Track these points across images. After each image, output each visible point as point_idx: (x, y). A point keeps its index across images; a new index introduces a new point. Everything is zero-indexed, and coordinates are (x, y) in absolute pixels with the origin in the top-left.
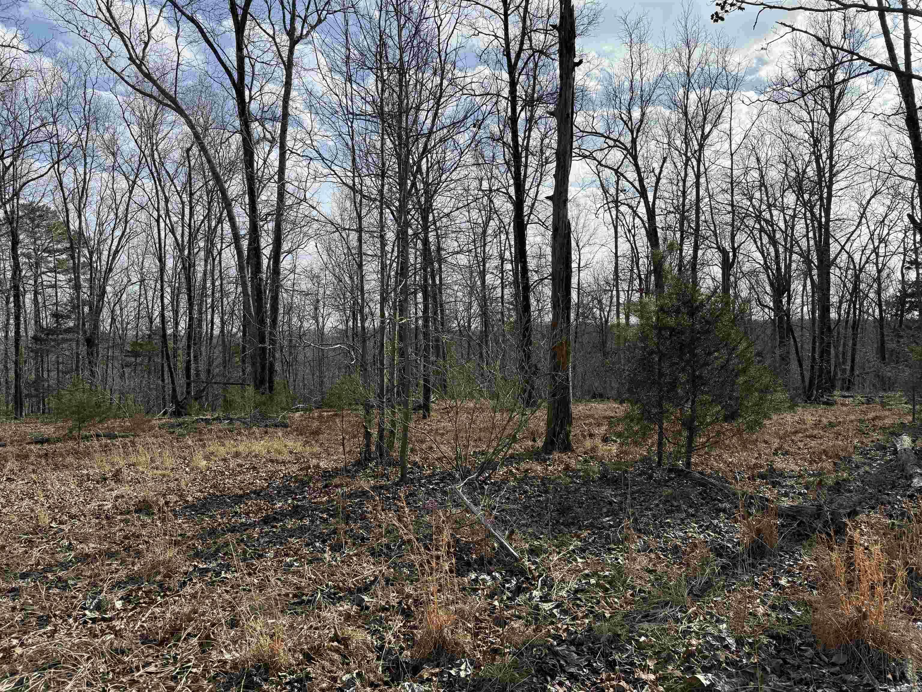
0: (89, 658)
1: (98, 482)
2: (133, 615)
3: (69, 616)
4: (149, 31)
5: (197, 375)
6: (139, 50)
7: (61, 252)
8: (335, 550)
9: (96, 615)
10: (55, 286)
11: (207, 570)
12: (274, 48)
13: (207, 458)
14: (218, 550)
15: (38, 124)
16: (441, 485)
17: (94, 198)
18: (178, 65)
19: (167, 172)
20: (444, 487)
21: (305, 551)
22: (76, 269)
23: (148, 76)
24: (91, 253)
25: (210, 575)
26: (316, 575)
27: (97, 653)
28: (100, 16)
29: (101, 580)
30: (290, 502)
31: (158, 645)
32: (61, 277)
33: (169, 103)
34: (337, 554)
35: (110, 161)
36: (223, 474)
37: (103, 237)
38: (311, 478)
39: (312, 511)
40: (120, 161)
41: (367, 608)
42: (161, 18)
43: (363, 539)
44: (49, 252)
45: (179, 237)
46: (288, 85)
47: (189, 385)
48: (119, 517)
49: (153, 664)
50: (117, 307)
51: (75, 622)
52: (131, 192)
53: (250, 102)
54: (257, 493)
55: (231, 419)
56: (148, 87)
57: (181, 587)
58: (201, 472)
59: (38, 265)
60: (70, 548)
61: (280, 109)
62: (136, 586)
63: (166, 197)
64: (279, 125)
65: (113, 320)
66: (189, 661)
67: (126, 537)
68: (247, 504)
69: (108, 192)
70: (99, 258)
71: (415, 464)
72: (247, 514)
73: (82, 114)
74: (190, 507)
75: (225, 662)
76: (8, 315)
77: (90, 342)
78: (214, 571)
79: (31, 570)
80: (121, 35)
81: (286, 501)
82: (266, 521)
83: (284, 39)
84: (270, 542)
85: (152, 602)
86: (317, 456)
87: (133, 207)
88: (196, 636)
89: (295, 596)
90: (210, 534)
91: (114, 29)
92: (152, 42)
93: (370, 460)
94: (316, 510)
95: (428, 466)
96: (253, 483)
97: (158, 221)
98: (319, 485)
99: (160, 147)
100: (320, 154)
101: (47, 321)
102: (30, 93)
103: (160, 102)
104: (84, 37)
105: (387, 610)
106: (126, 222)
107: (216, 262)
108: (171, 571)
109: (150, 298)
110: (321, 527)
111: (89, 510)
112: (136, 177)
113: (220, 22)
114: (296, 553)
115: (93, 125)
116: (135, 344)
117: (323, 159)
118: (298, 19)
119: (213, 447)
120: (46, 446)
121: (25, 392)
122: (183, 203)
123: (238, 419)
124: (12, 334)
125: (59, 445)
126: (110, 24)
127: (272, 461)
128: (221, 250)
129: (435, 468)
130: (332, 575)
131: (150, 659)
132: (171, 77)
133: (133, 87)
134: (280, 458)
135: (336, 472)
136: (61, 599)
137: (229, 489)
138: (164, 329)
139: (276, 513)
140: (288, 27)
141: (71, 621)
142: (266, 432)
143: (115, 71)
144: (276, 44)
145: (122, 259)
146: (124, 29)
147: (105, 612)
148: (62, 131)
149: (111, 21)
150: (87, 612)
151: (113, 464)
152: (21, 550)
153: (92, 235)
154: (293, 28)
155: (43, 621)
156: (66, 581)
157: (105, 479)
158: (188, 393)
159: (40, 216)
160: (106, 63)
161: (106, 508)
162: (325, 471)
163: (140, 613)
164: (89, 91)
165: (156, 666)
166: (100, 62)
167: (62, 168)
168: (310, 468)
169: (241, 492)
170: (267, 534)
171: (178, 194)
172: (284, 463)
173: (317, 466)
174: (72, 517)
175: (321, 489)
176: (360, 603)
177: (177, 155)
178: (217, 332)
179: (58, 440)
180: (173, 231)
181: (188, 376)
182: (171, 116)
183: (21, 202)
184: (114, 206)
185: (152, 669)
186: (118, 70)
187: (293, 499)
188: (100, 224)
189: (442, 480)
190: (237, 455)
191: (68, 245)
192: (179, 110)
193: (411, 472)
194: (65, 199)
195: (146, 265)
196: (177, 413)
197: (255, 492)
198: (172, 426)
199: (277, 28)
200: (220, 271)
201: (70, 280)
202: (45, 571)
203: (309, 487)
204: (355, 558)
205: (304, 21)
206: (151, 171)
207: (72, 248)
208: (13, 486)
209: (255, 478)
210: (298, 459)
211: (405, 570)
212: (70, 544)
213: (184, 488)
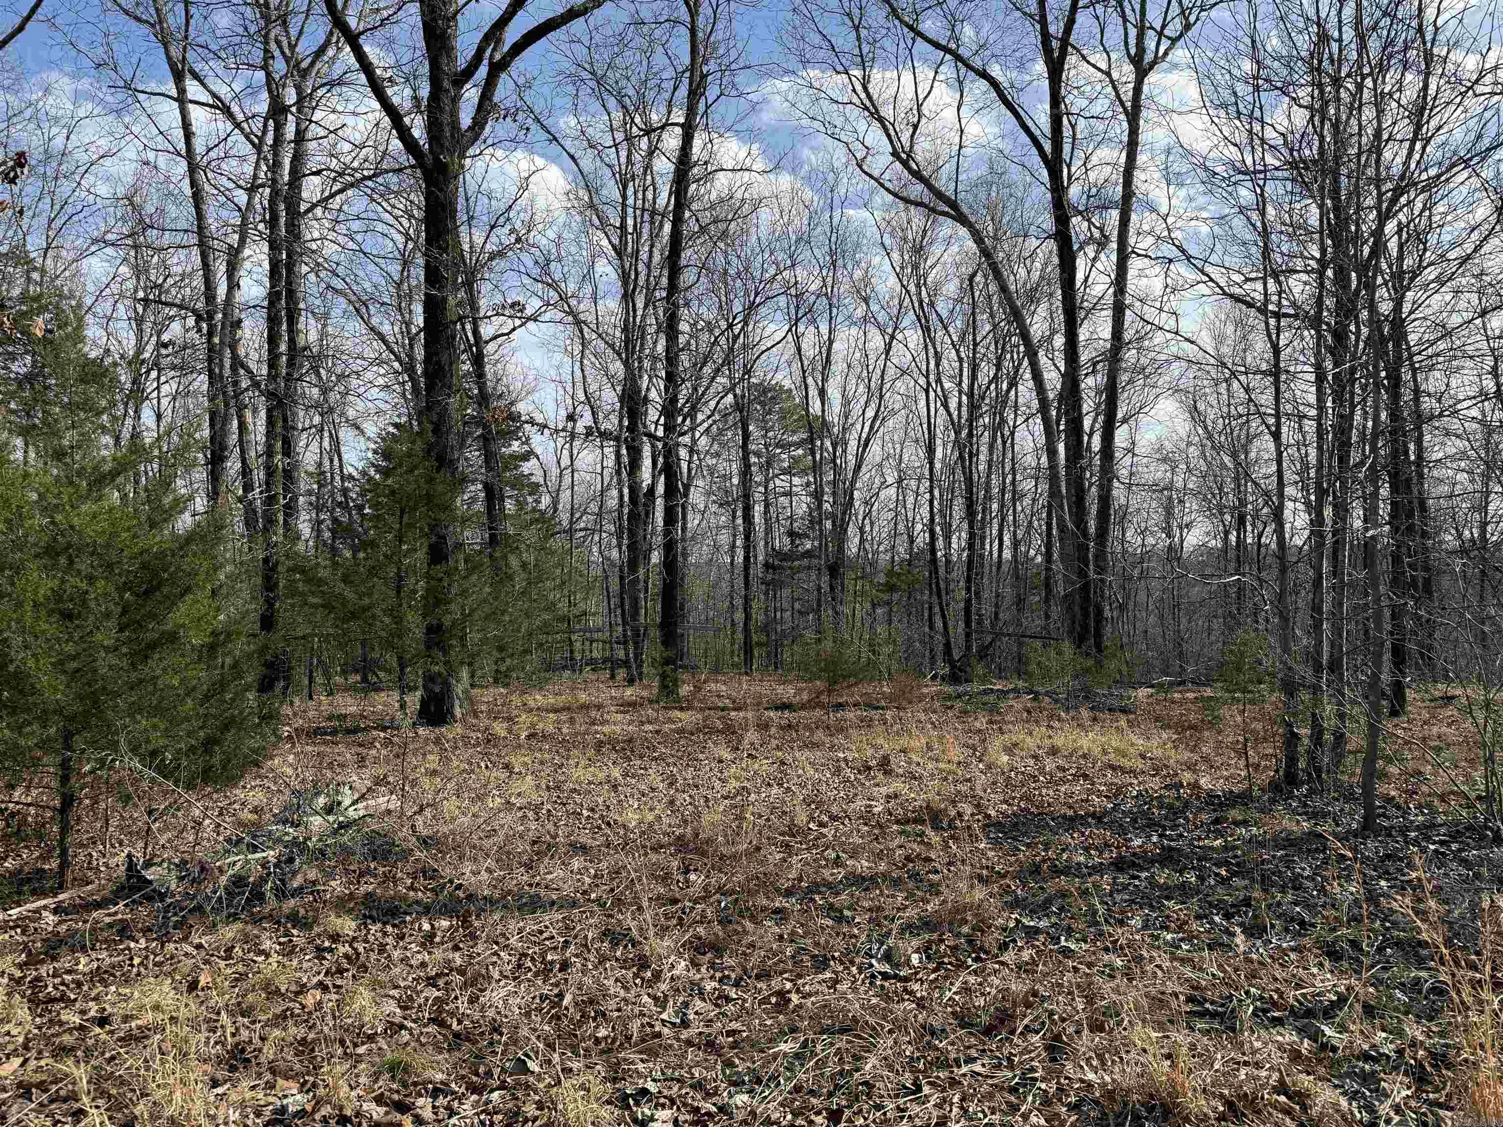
0: (890, 1032)
1: (859, 772)
2: (936, 979)
3: (852, 963)
4: (919, 106)
5: (980, 622)
6: (905, 137)
7: (798, 445)
8: (1252, 935)
9: (887, 968)
10: (789, 494)
11: (1037, 931)
12: (1109, 89)
13: (1009, 750)
14: (1048, 902)
15: (772, 271)
16: (1454, 846)
17: (838, 367)
18: (961, 147)
19: (938, 315)
20: (1460, 850)
21: (1195, 926)
22: (816, 468)
23: (917, 175)
24: (834, 446)
25: (1041, 938)
26: (1224, 971)
27: (899, 1026)
28: (855, 100)
29: (885, 918)
30: (1155, 839)
31: (983, 1034)
32: (796, 480)
33: (947, 209)
34: (1259, 943)
35: (860, 312)
36: (1035, 779)
37: (850, 421)
38: (1187, 805)
39: (1199, 860)
40: (874, 308)
41: (1334, 1049)
42: (936, 84)
43: (1302, 923)
44: (782, 447)
45: (955, 414)
46: (1132, 146)
47: (968, 635)
48: (895, 827)
49: (979, 1062)
50: (867, 521)
51: (860, 973)
52: (888, 352)
53: (1069, 184)
54: (1099, 818)
55: (1037, 694)
56: (917, 190)
57: (1000, 949)
58: (1003, 773)
59: (769, 464)
60: (837, 862)
61: (1120, 188)
62: (935, 936)
63: (936, 352)
64: (1115, 214)
65: (862, 541)
66: (1033, 1070)
67: (908, 859)
68: (1083, 834)
69: (858, 355)
70: (844, 451)
71: (1390, 800)
72: (1087, 849)
73: (827, 248)
74: (994, 825)
75: (1090, 1085)
76: (735, 536)
77: (834, 570)
78: (1048, 933)
79: (793, 886)
80: (881, 120)
81: (1149, 837)
82: (1119, 865)
83: (1125, 72)
84: (1133, 901)
85: (961, 965)
86: (1191, 767)
87: (891, 372)
88: (1037, 1032)
89: (1190, 999)
90: (1032, 873)
91: (872, 114)
92: (924, 120)
93: (1298, 784)
94: (1206, 860)
95: (1419, 807)
96: (1087, 800)
97: (927, 392)
98: (1204, 817)
99: (929, 280)
100: (1183, 251)
101: (782, 542)
102: (764, 232)
103: (933, 210)
104: (832, 136)
105: (1375, 1060)
106: (881, 397)
107: (1008, 444)
108: (982, 921)
109: (909, 506)
110: (1219, 890)
111: (854, 810)
112: (896, 328)
113: (1021, 66)
114: (1180, 927)
115: (840, 262)
116: (890, 573)
117: (1189, 258)
118: (1151, 33)
119: (1017, 734)
120: (787, 714)
121: (755, 638)
122: (961, 360)
123: (1047, 694)
124: (740, 559)
125: (803, 713)
126: (866, 108)
127: (1113, 768)
128: (1015, 427)
129: (1433, 812)
130: (1254, 977)
131: (973, 1053)
132: (948, 169)
133: (896, 195)
134: (1126, 763)
135: (1233, 799)
136: (838, 934)
137: (1049, 805)
138: (933, 551)
139: (1134, 854)
140: (1133, 51)
141: (854, 970)
142: (1095, 719)
143: (871, 176)
144: (1112, 81)
145: (875, 451)
146: (887, 112)
147: (897, 966)
148: (801, 273)
149: (868, 104)
150: (874, 961)
151: (874, 747)
152: (778, 856)
153: (836, 420)
154: (1141, 48)
155: (821, 964)
156: (841, 912)
157: (869, 768)
158: (968, 648)
159: (773, 398)
160: (860, 167)
161: (876, 810)
162: (1211, 795)
163: (946, 978)
164: (837, 214)
165: (983, 1065)
166: (853, 167)
167: (801, 328)
168: (1182, 786)
169: (1070, 813)
170: (1125, 887)
171: (954, 346)
172: (1132, 772)
173: (1195, 786)
174: (834, 818)
175: (1208, 825)
176: (1315, 1036)
177: (951, 288)
178: (1007, 554)
179: (803, 707)
180: (946, 406)
181: (968, 623)
182: (947, 227)
183: (753, 380)
184: (865, 374)
185: (977, 1068)
186: (876, 174)
187: (1160, 836)
188: (846, 402)
189: (1455, 836)
190: (1054, 751)
191: (805, 436)
192: (961, 219)
193: (1384, 815)
194: (804, 372)
195: (906, 457)
196: (954, 678)
197: (1093, 815)
198: (949, 698)
199: (1114, 56)
200: (1013, 460)
201: (808, 484)
202: (810, 891)
203: (1186, 819)
204: (1293, 956)
205: (1160, 34)
206: (918, 316)
207: (811, 440)
208: (756, 766)
209: (1090, 792)
210: (1157, 770)
211: (1399, 994)
212: (838, 857)
213: (982, 794)
